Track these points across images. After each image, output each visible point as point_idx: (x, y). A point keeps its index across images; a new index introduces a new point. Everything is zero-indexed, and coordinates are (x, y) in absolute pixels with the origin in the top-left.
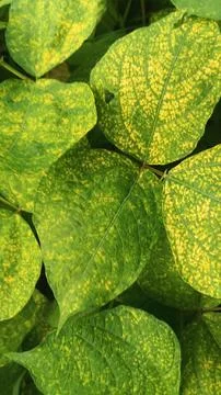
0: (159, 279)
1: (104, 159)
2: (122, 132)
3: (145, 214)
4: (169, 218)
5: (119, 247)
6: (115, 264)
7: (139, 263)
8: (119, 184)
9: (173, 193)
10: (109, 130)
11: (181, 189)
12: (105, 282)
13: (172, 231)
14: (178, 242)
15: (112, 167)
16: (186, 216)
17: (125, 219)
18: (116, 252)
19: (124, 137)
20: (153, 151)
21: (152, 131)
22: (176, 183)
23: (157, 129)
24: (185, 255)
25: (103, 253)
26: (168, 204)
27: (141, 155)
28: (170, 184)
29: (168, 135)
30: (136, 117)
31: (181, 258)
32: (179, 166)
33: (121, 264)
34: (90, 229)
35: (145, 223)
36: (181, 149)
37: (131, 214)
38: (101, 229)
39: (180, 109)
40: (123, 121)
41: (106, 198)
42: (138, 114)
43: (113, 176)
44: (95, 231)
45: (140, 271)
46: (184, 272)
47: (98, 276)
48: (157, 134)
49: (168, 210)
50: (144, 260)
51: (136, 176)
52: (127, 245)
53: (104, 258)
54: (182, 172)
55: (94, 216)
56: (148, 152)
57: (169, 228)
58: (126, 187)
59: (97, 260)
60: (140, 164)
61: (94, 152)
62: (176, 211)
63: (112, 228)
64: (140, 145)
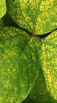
0: (42, 95)
1: (11, 32)
2: (21, 17)
3: (32, 61)
4: (44, 63)
5: (18, 79)
6: (16, 88)
7: (28, 88)
8: (19, 45)
9: (46, 50)
10: (15, 16)
11: (50, 48)
12: (11, 98)
13: (46, 70)
14: (49, 76)
15: (15, 36)
16: (53, 62)
17: (22, 64)
18: (17, 82)
19: (22, 20)
20: (37, 27)
21: (36, 17)
22: (48, 45)
23: (39, 16)
24: (52, 83)
25: (10, 83)
26: (43, 56)
27: (31, 29)
28: (45, 46)
29: (45, 19)
30: (28, 9)
31: (50, 85)
32: (49, 36)
33: (19, 88)
34: (3, 70)
35: (32, 66)
36: (51, 27)
37: (25, 61)
38: (9, 70)
39: (50, 5)
40: (22, 11)
41: (12, 53)
42: (29, 8)
43: (15, 41)
44: (6, 71)
45: (29, 92)
46: (52, 92)
47: (7, 95)
48: (39, 18)
49: (44, 59)
50: (31, 86)
51: (29, 41)
52: (22, 78)
53: (10, 85)
54: (51, 39)
55: (5, 63)
56: (34, 28)
57: (44, 69)
58: (23, 47)
59: (6, 86)
60: (31, 34)
61: (6, 28)
62: (48, 60)
63: (15, 69)
64: (30, 24)
